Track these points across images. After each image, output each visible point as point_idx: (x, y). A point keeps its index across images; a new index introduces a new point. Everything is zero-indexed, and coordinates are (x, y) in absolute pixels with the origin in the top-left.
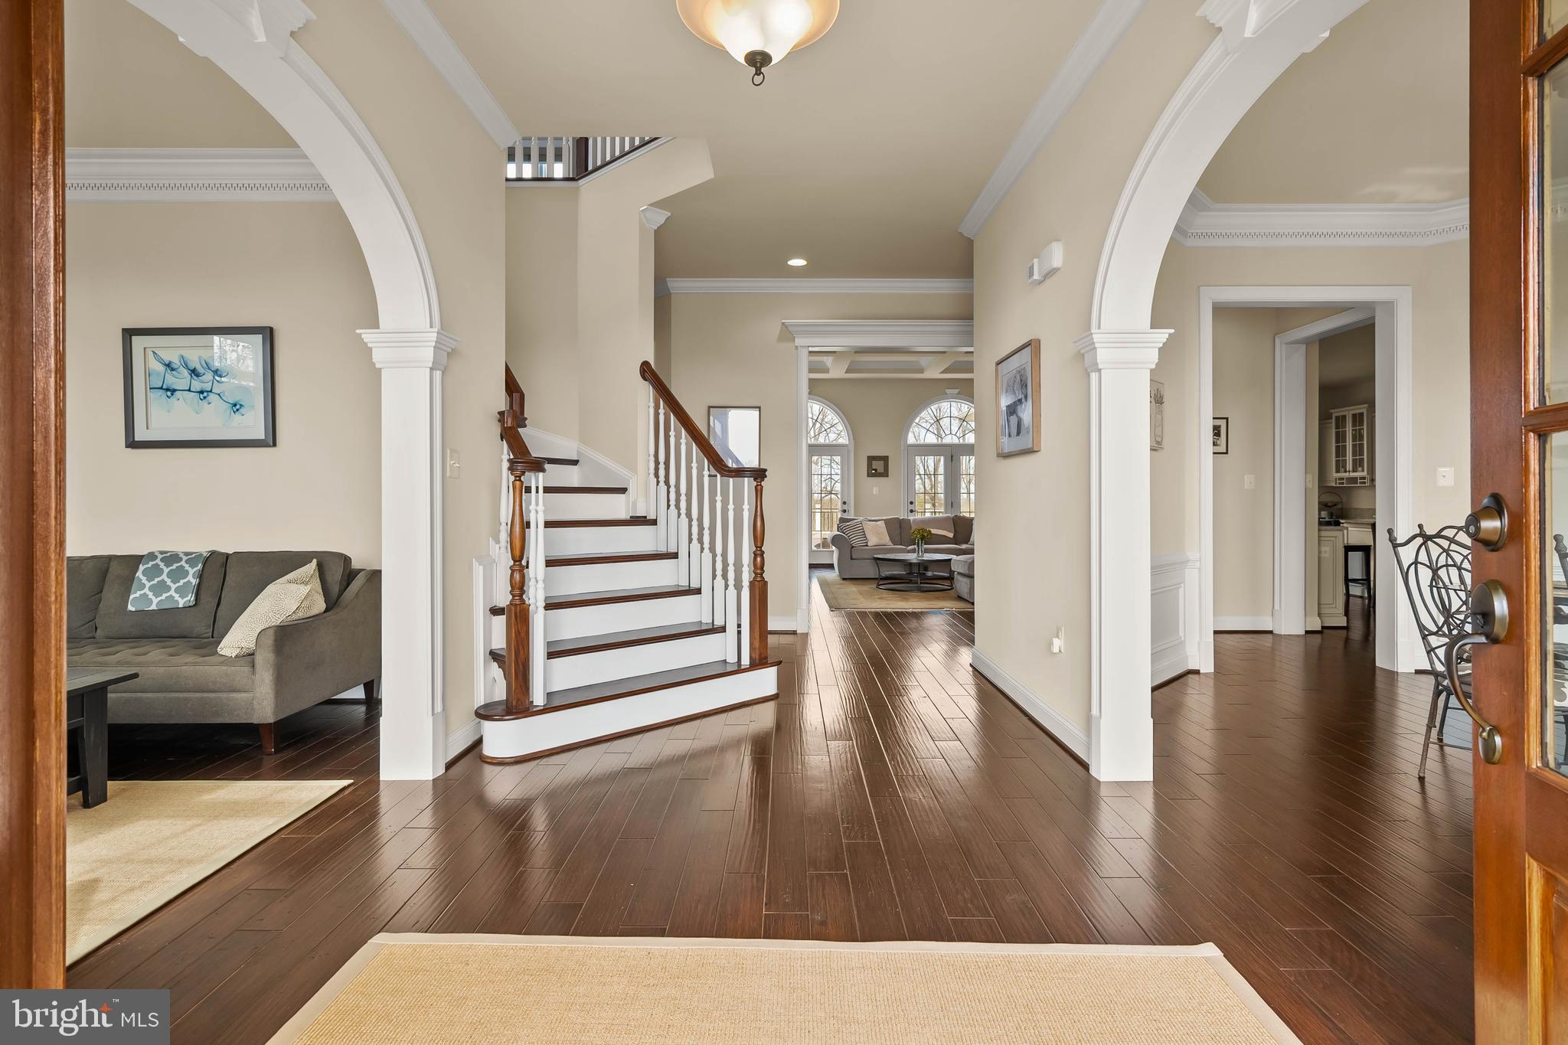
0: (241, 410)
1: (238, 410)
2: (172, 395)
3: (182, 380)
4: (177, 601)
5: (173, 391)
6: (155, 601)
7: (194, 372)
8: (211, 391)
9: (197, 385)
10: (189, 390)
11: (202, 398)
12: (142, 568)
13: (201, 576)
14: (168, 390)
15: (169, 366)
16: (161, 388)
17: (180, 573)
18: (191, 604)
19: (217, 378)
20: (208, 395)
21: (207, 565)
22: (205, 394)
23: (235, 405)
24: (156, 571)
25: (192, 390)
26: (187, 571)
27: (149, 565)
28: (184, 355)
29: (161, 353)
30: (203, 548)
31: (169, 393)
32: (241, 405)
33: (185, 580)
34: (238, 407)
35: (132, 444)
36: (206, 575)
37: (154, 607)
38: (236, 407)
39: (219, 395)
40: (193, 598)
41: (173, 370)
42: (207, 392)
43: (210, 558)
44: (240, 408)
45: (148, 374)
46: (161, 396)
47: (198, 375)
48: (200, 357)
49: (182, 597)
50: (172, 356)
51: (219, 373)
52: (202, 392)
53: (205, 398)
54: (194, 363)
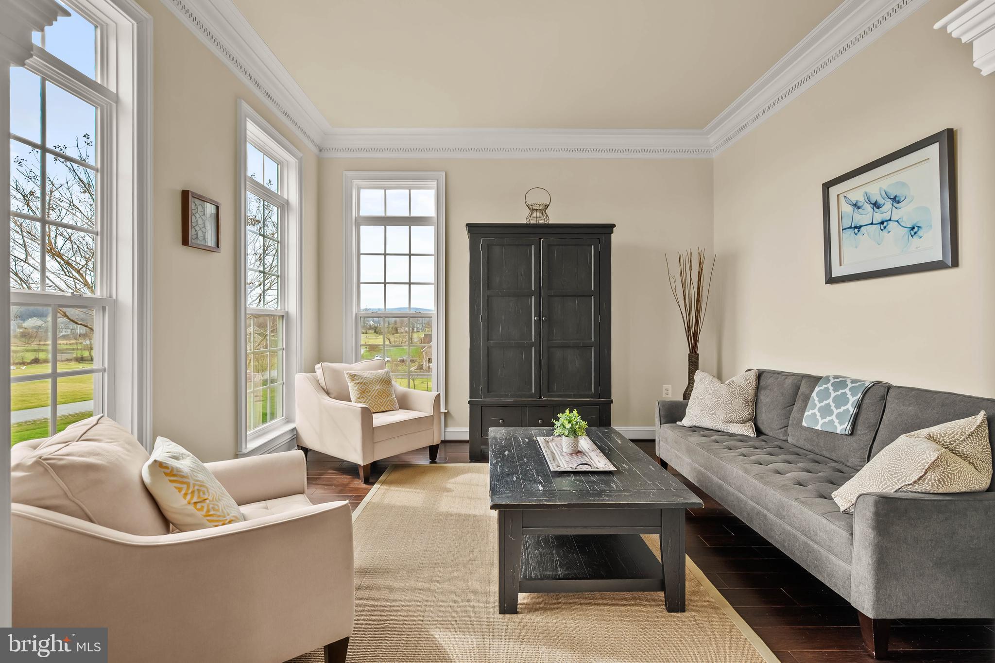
0: (918, 233)
1: (915, 233)
2: (859, 231)
3: (865, 216)
4: (836, 427)
5: (859, 228)
6: (821, 422)
7: (876, 205)
8: (890, 220)
9: (878, 217)
10: (872, 224)
11: (882, 228)
12: (817, 389)
13: (859, 406)
14: (855, 228)
15: (856, 206)
16: (851, 227)
17: (841, 401)
18: (847, 433)
19: (895, 205)
20: (888, 224)
21: (867, 396)
22: (885, 224)
23: (913, 228)
24: (825, 395)
25: (874, 223)
26: (848, 398)
27: (822, 388)
28: (867, 191)
29: (851, 196)
30: (869, 377)
31: (856, 231)
32: (918, 227)
33: (845, 408)
34: (915, 230)
35: (831, 280)
36: (864, 406)
37: (818, 428)
38: (914, 230)
39: (897, 221)
40: (848, 428)
41: (859, 208)
42: (887, 221)
43: (871, 389)
44: (918, 230)
45: (840, 218)
46: (850, 235)
47: (878, 207)
48: (880, 189)
49: (841, 424)
50: (857, 196)
51: (897, 199)
52: (882, 223)
53: (885, 227)
54: (876, 197)
